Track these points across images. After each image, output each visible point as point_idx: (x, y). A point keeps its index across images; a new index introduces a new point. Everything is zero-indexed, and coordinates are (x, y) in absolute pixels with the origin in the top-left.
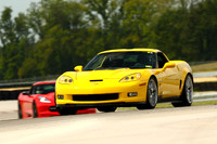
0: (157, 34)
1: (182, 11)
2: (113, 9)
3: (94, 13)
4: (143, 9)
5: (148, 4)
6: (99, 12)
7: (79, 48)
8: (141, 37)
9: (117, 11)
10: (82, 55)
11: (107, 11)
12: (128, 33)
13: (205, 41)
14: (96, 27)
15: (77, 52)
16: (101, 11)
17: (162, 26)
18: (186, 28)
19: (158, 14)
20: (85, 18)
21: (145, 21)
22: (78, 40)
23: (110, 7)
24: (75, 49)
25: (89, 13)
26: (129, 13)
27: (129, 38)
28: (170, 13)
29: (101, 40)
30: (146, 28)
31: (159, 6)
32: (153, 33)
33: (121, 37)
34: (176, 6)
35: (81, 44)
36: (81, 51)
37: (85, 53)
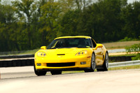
0: (63, 26)
1: (78, 11)
2: (34, 10)
3: (21, 12)
4: (53, 10)
5: (56, 6)
6: (25, 12)
7: (12, 35)
8: (52, 28)
9: (36, 11)
10: (13, 39)
11: (30, 11)
12: (44, 25)
13: (93, 31)
14: (23, 22)
15: (10, 38)
16: (26, 11)
17: (65, 21)
18: (81, 22)
19: (63, 13)
20: (16, 15)
21: (55, 18)
22: (11, 30)
23: (32, 8)
24: (9, 36)
25: (18, 12)
26: (44, 12)
27: (44, 28)
28: (71, 12)
29: (26, 30)
30: (55, 22)
31: (63, 8)
32: (60, 26)
33: (39, 28)
34: (75, 8)
35: (13, 32)
36: (13, 37)
37: (16, 38)
